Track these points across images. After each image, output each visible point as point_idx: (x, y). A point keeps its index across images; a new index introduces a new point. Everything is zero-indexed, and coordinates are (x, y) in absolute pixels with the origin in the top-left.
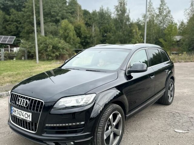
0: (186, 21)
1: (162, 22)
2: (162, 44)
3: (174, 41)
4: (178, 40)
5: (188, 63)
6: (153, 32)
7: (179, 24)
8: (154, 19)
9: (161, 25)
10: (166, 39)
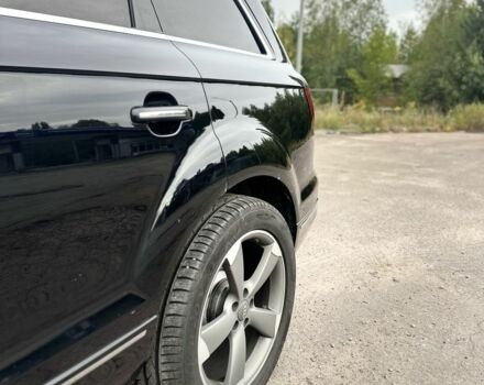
0: (419, 26)
1: (356, 26)
2: (354, 84)
3: (386, 78)
4: (397, 75)
5: (419, 135)
6: (333, 48)
7: (401, 34)
8: (338, 13)
9: (355, 32)
10: (365, 71)
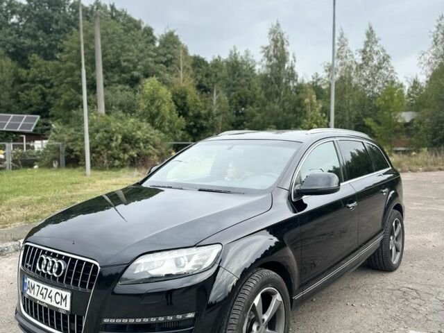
0: (423, 79)
1: (369, 82)
2: (371, 130)
3: (399, 123)
4: (408, 120)
5: (432, 174)
6: (351, 103)
7: (407, 87)
8: (352, 74)
9: (369, 87)
10: (380, 119)
